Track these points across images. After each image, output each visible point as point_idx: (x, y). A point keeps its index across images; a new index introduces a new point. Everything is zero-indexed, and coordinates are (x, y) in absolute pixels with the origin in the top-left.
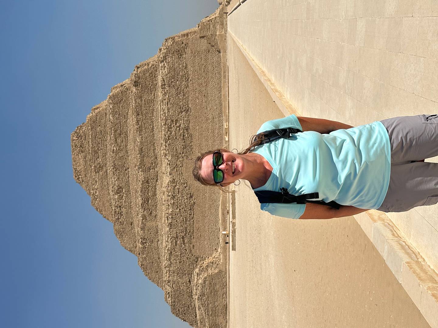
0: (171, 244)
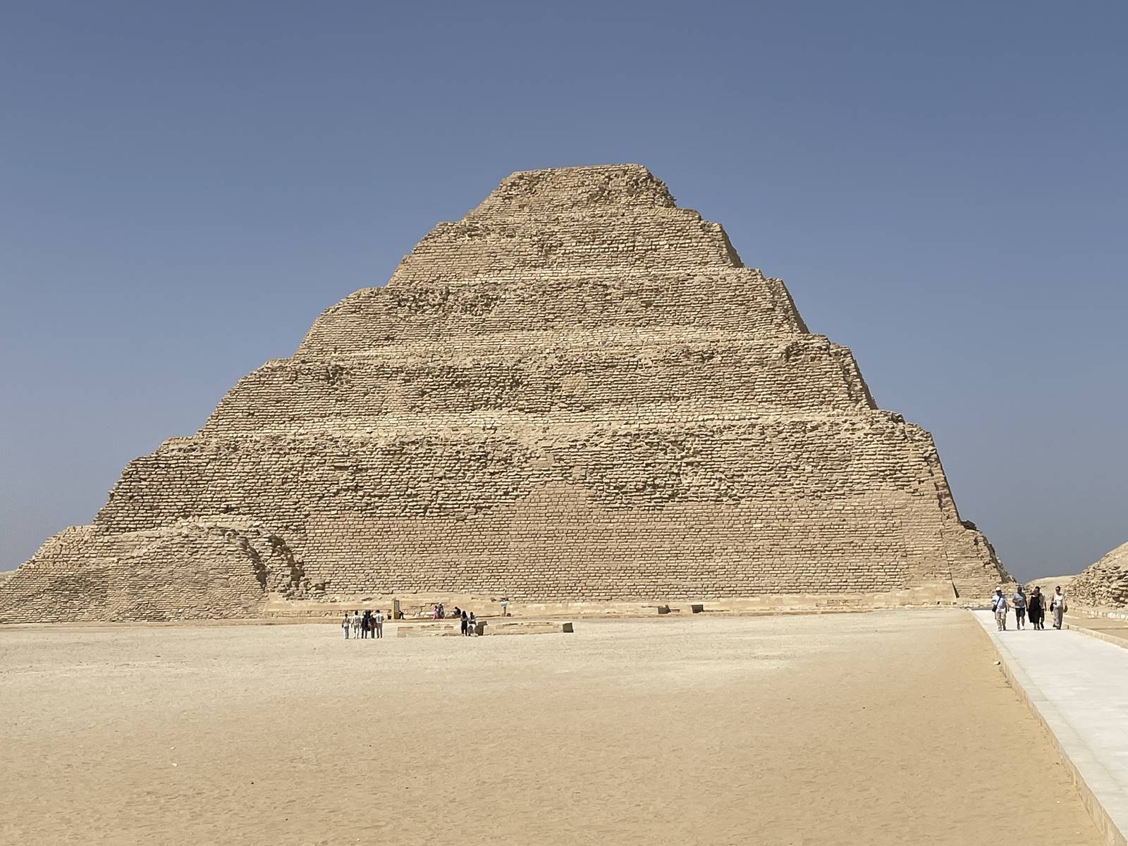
0: (341, 454)
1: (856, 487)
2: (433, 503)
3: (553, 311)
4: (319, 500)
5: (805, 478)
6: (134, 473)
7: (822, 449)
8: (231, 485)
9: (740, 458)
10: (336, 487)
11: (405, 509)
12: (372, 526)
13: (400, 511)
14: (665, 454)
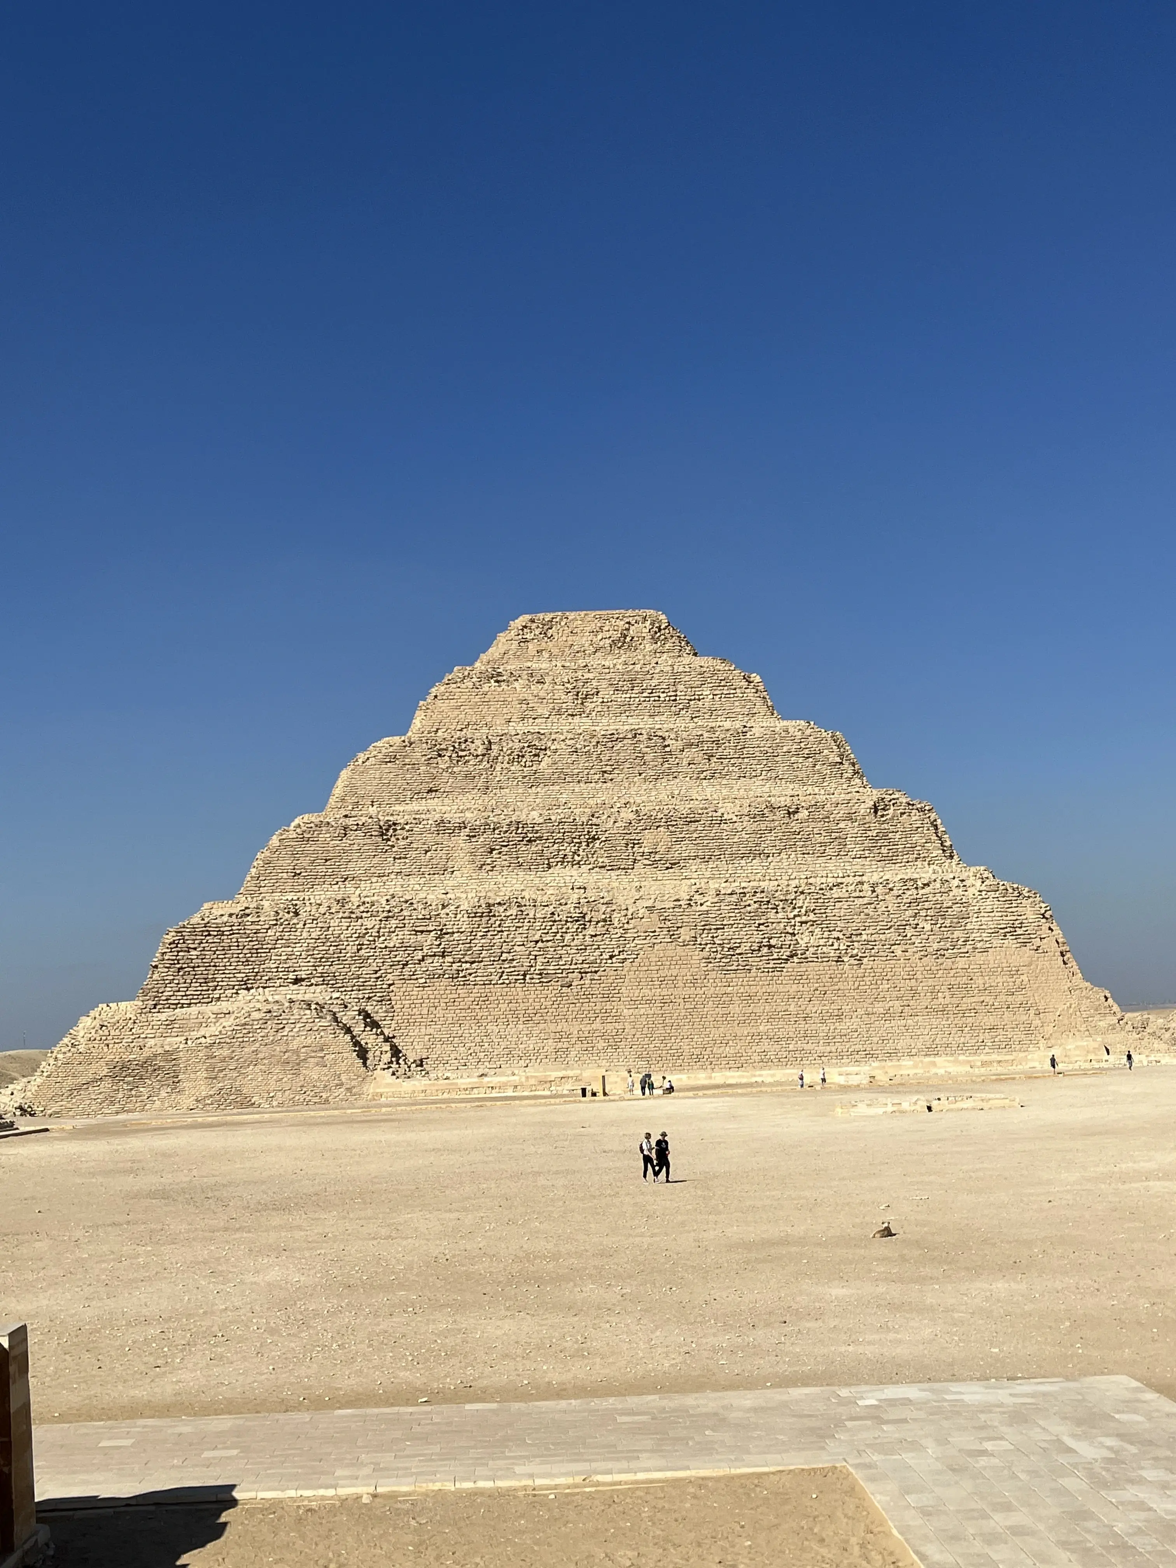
0: (420, 917)
1: (979, 945)
2: (532, 969)
3: (609, 763)
4: (403, 968)
5: (926, 937)
6: (181, 941)
7: (938, 906)
8: (299, 953)
9: (855, 917)
10: (420, 953)
11: (501, 976)
12: (467, 995)
13: (497, 978)
14: (777, 912)
